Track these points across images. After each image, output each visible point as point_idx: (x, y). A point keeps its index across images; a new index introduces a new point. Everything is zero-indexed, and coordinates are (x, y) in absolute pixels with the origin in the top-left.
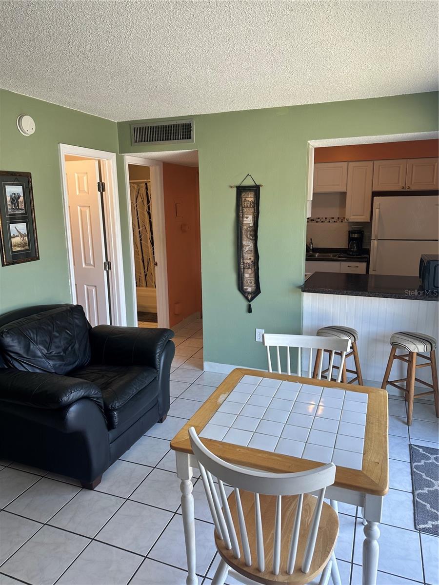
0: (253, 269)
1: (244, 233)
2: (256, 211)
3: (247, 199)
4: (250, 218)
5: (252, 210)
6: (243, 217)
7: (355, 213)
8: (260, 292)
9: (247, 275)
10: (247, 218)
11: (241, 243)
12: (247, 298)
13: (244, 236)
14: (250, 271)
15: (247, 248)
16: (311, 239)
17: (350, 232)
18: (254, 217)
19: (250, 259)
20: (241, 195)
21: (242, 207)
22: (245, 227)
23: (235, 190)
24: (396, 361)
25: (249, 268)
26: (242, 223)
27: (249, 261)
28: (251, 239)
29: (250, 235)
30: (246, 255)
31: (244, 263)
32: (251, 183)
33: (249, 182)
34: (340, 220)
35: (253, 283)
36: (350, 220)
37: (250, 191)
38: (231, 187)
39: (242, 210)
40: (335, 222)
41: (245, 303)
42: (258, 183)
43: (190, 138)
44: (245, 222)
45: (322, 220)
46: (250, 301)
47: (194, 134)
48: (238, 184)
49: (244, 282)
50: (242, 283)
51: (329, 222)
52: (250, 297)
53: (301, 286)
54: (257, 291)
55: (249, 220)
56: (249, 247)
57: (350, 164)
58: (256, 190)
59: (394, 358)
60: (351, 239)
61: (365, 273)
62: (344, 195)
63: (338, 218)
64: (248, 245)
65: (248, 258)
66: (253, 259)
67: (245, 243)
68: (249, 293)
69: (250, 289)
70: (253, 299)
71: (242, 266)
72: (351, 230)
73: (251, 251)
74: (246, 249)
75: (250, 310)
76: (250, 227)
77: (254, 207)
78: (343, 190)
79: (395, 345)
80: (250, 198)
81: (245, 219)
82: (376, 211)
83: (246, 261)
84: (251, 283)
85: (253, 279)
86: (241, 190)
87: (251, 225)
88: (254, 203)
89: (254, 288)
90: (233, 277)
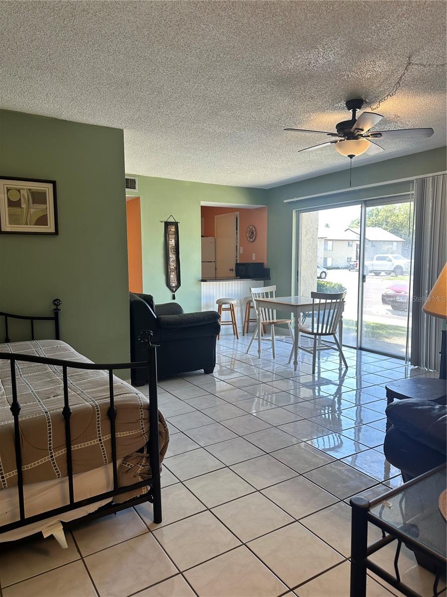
0: (176, 272)
1: (170, 250)
2: (177, 237)
3: (171, 230)
4: (173, 241)
5: (174, 236)
6: (169, 241)
8: (180, 285)
9: (172, 276)
11: (168, 256)
12: (173, 291)
13: (170, 252)
14: (174, 273)
18: (175, 240)
20: (167, 227)
21: (168, 234)
22: (170, 246)
23: (163, 223)
26: (168, 244)
27: (173, 267)
28: (175, 254)
29: (174, 251)
30: (171, 263)
31: (170, 268)
32: (174, 221)
33: (171, 220)
35: (176, 281)
37: (172, 225)
38: (161, 222)
39: (168, 236)
41: (170, 294)
42: (177, 221)
43: (135, 188)
44: (170, 243)
47: (138, 186)
48: (165, 220)
49: (171, 280)
50: (169, 281)
53: (201, 280)
54: (178, 285)
55: (172, 242)
58: (176, 224)
64: (172, 257)
65: (173, 265)
66: (175, 266)
67: (170, 256)
68: (173, 287)
69: (174, 285)
70: (176, 290)
71: (169, 271)
73: (175, 261)
74: (171, 260)
75: (174, 298)
77: (175, 234)
80: (173, 229)
84: (174, 281)
85: (176, 278)
86: (167, 224)
87: (174, 245)
88: (175, 232)
89: (176, 283)
90: (163, 278)
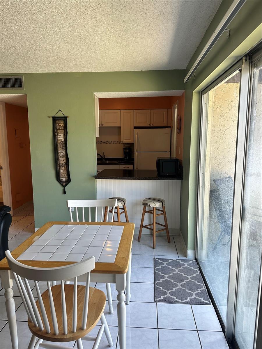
0: (65, 167)
1: (58, 145)
2: (65, 132)
3: (59, 124)
4: (62, 136)
5: (63, 131)
6: (57, 136)
7: (126, 138)
8: (70, 181)
9: (62, 171)
10: (60, 136)
11: (57, 151)
12: (62, 185)
13: (59, 147)
14: (63, 168)
15: (61, 154)
16: (104, 153)
17: (124, 149)
18: (64, 135)
19: (63, 161)
20: (55, 122)
21: (57, 129)
22: (59, 142)
23: (52, 119)
24: (146, 214)
25: (63, 167)
26: (57, 139)
27: (63, 162)
28: (63, 149)
29: (63, 146)
30: (61, 158)
31: (59, 163)
32: (62, 115)
33: (60, 115)
34: (119, 142)
35: (66, 176)
36: (123, 142)
37: (61, 120)
38: (49, 117)
39: (57, 131)
40: (116, 143)
41: (61, 188)
42: (66, 116)
43: (21, 87)
44: (59, 138)
45: (109, 142)
46: (64, 187)
47: (24, 84)
48: (53, 115)
49: (61, 175)
50: (59, 176)
51: (113, 143)
52: (64, 184)
53: (94, 176)
54: (69, 180)
55: (61, 137)
56: (62, 153)
57: (122, 111)
58: (65, 119)
59: (145, 212)
60: (125, 153)
61: (133, 169)
62: (119, 128)
63: (118, 141)
65: (62, 160)
66: (65, 161)
67: (59, 151)
68: (63, 182)
69: (64, 180)
70: (66, 185)
71: (59, 166)
72: (125, 148)
73: (64, 156)
75: (64, 192)
76: (62, 141)
77: (63, 129)
78: (119, 125)
79: (145, 205)
80: (61, 124)
81: (59, 137)
82: (136, 136)
83: (61, 162)
84: (65, 175)
85: (66, 173)
86: (55, 119)
87: (63, 140)
88: (64, 127)
89: (67, 178)
90: (53, 173)
